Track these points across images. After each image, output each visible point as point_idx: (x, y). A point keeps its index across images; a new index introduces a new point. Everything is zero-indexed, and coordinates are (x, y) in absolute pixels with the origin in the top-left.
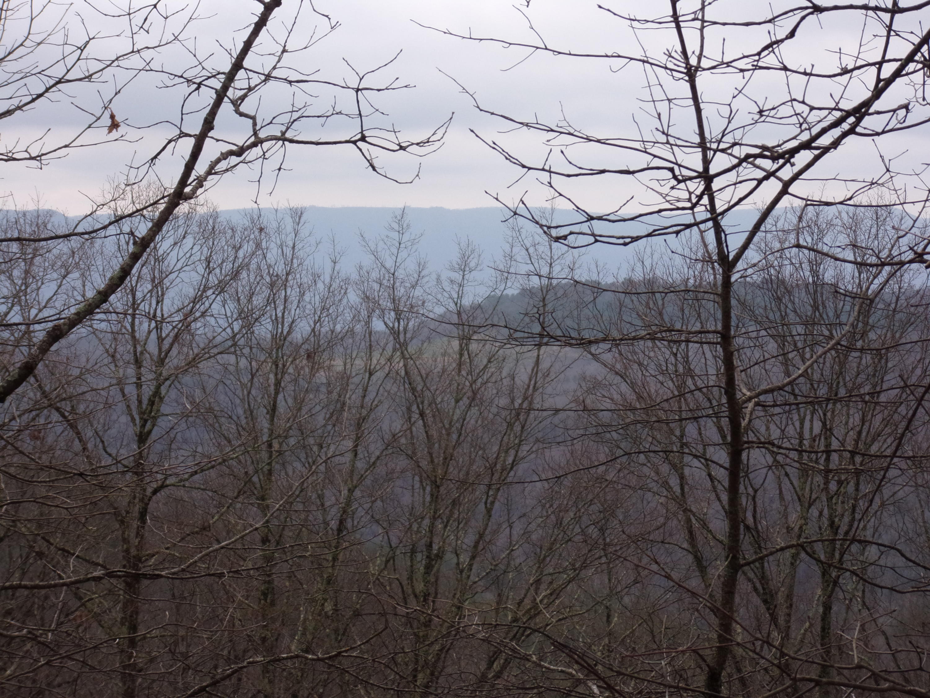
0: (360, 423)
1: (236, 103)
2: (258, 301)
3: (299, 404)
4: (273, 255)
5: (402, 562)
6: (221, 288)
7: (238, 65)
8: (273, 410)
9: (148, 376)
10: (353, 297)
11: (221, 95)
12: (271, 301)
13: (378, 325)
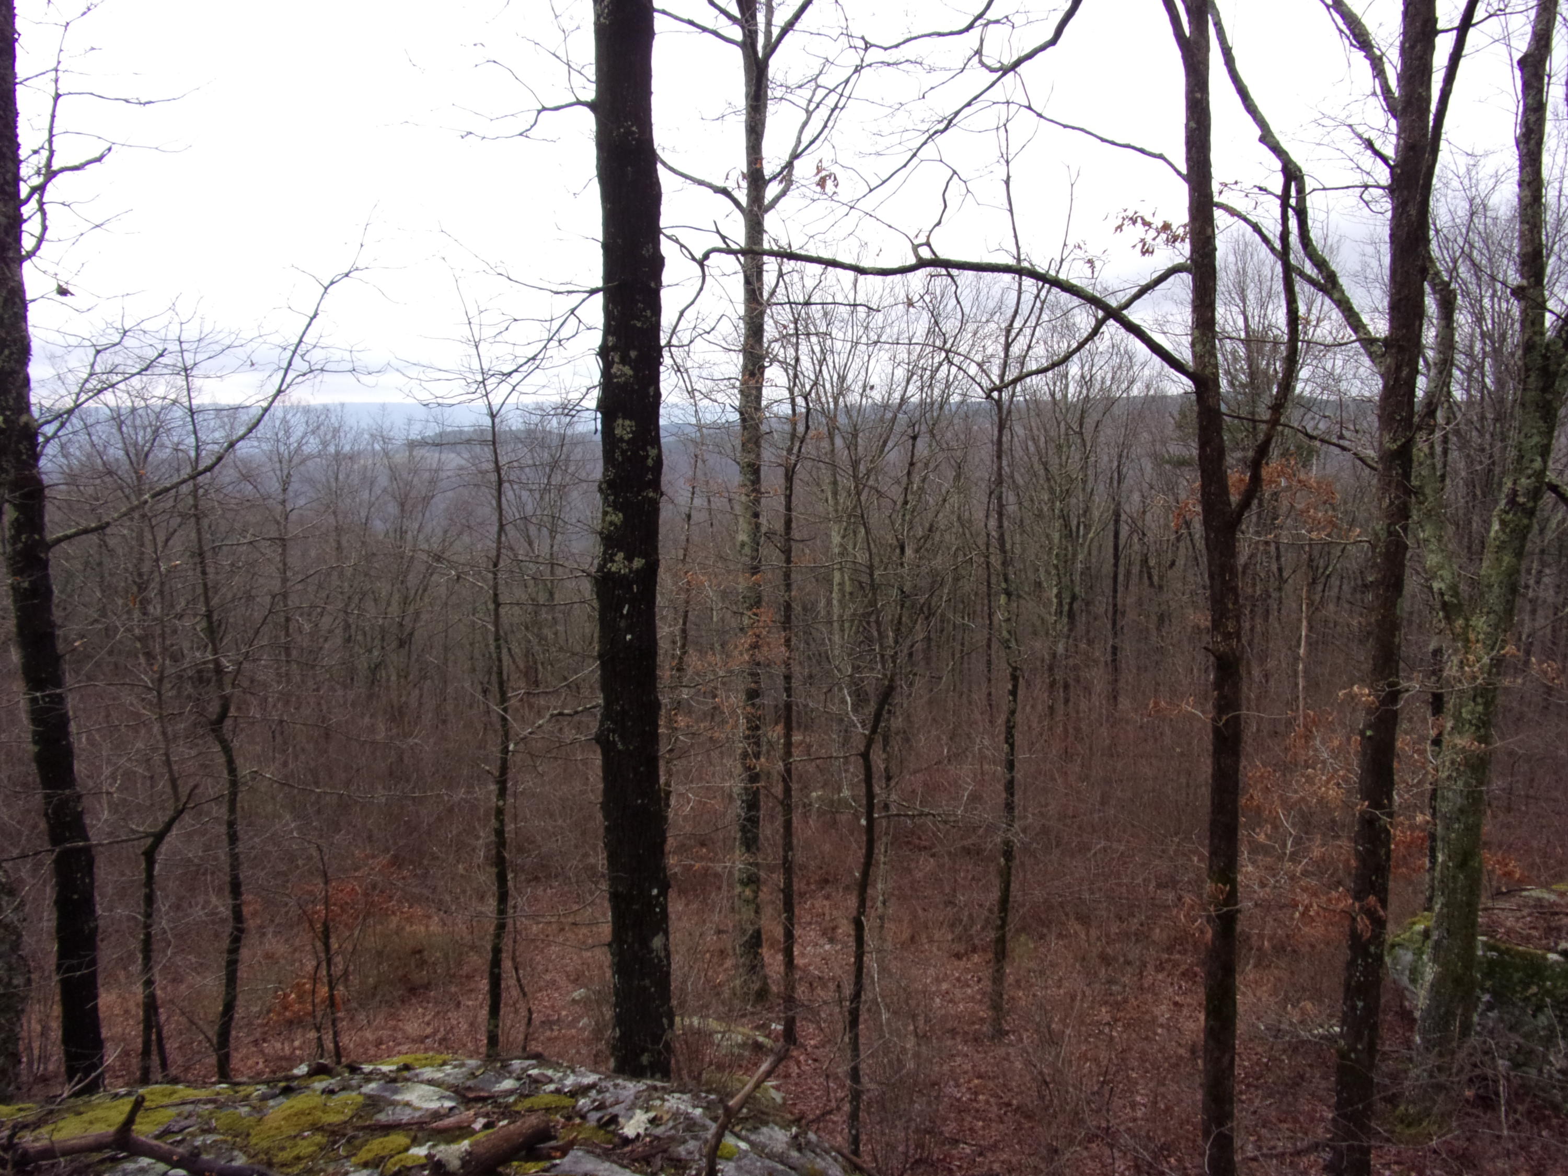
0: (372, 483)
1: (302, 356)
2: (329, 437)
3: (348, 476)
4: (333, 420)
5: (391, 534)
6: (313, 432)
7: (301, 341)
8: (337, 479)
9: (285, 466)
10: (366, 436)
11: (294, 352)
12: (334, 437)
13: (377, 447)
